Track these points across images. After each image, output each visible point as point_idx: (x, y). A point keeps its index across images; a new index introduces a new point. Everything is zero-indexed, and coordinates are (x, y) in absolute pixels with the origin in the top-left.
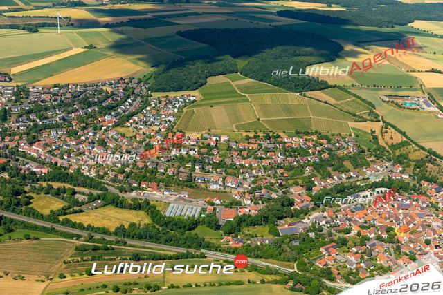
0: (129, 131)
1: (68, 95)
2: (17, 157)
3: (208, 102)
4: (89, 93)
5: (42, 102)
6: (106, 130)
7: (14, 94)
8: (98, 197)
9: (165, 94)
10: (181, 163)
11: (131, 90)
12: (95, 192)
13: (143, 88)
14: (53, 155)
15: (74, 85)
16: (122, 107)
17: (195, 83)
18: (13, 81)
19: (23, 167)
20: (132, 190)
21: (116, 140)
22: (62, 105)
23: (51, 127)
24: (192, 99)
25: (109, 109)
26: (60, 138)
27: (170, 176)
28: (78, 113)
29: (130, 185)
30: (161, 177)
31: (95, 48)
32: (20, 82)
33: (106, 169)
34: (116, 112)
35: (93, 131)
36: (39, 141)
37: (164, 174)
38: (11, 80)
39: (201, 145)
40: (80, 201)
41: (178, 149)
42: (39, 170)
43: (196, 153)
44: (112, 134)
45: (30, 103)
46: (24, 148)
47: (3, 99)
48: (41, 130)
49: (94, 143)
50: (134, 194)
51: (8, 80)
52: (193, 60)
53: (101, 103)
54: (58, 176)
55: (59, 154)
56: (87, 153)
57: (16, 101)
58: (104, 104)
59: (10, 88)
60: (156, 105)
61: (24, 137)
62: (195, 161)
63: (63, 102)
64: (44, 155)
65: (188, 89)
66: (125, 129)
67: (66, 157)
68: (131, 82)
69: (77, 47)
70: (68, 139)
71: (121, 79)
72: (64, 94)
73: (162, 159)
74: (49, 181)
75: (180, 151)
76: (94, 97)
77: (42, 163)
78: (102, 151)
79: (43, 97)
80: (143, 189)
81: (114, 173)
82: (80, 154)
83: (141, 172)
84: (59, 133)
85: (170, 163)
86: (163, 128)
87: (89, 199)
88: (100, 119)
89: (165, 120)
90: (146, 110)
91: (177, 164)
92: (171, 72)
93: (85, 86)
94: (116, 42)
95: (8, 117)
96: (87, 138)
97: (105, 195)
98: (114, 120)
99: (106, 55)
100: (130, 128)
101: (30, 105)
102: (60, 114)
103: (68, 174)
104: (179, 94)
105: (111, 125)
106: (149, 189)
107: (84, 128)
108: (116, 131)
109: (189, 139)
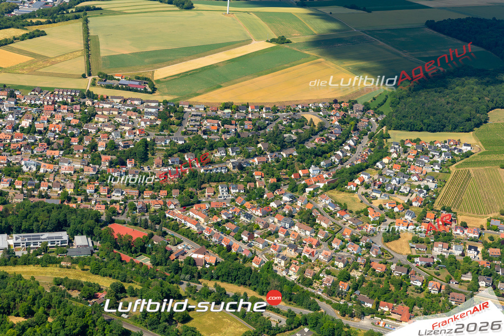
0: (354, 200)
1: (248, 125)
2: (164, 229)
3: (494, 157)
4: (281, 123)
5: (205, 133)
6: (313, 195)
7: (160, 116)
8: (305, 322)
9: (414, 135)
10: (452, 272)
11: (353, 123)
12: (300, 311)
13: (373, 120)
14: (224, 231)
15: (256, 107)
16: (339, 153)
17: (469, 120)
18: (157, 93)
19: (173, 248)
20: (363, 314)
21: (332, 214)
22: (238, 141)
23: (219, 179)
24: (465, 149)
25: (316, 155)
26: (233, 201)
27: (434, 296)
28: (263, 159)
29: (360, 303)
30: (416, 295)
31: (289, 42)
32: (169, 94)
33: (317, 269)
34: (329, 161)
35: (290, 194)
36: (199, 202)
37: (422, 290)
38: (154, 90)
39: (489, 242)
40: (274, 324)
41: (446, 245)
42: (201, 256)
43: (480, 256)
44: (323, 202)
45: (185, 134)
46: (175, 213)
47: (143, 124)
48: (203, 182)
49: (293, 216)
50: (366, 322)
51: (149, 90)
52: (460, 76)
53: (303, 142)
54: (235, 273)
55: (234, 231)
56: (281, 235)
57: (163, 128)
58: (309, 146)
59: (153, 104)
60: (399, 156)
61: (175, 193)
62: (478, 272)
63: (239, 136)
64: (209, 231)
65: (454, 129)
66: (347, 195)
67: (245, 238)
68: (352, 108)
69: (259, 38)
70: (247, 204)
71: (336, 101)
72: (242, 121)
73: (417, 260)
74: (218, 279)
75: (449, 248)
76: (290, 132)
77: (206, 246)
78: (308, 233)
79: (207, 123)
80: (382, 315)
81: (332, 278)
82: (270, 234)
83: (380, 282)
84: (233, 191)
85: (432, 271)
86: (417, 200)
87: (289, 323)
88: (300, 172)
89: (419, 186)
90: (382, 164)
91: (445, 274)
92: (423, 95)
93: (275, 110)
94: (321, 36)
95: (150, 156)
96: (281, 206)
97: (317, 319)
98: (325, 176)
99: (308, 56)
100: (356, 196)
101: (186, 137)
102: (234, 158)
103: (251, 270)
104: (439, 138)
105: (321, 185)
106: (394, 316)
107: (275, 187)
108: (331, 197)
109: (464, 226)
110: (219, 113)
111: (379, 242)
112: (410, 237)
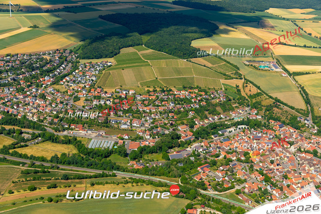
0: (62, 88)
1: (17, 62)
3: (120, 66)
4: (33, 60)
6: (45, 87)
8: (40, 136)
9: (89, 61)
10: (100, 110)
11: (64, 58)
12: (37, 132)
13: (74, 56)
14: (6, 106)
15: (22, 55)
16: (58, 70)
17: (112, 53)
20: (64, 130)
21: (53, 94)
22: (13, 69)
23: (5, 85)
24: (109, 64)
25: (48, 72)
26: (11, 93)
27: (92, 119)
28: (25, 75)
29: (63, 126)
30: (85, 120)
31: (38, 27)
34: (53, 74)
35: (36, 88)
37: (88, 118)
39: (115, 97)
40: (25, 138)
43: (111, 103)
44: (50, 90)
49: (36, 97)
50: (65, 133)
52: (110, 36)
53: (42, 67)
54: (10, 121)
55: (11, 105)
56: (31, 104)
58: (44, 68)
60: (83, 69)
62: (110, 109)
63: (13, 67)
65: (106, 57)
66: (60, 86)
67: (15, 107)
68: (65, 52)
69: (24, 26)
70: (17, 94)
71: (57, 50)
72: (15, 61)
73: (86, 107)
74: (2, 124)
75: (99, 101)
76: (37, 63)
78: (42, 102)
80: (72, 129)
81: (51, 118)
82: (26, 104)
84: (11, 90)
85: (92, 110)
86: (88, 85)
87: (32, 137)
88: (41, 79)
89: (89, 80)
90: (75, 73)
91: (97, 111)
92: (94, 44)
93: (30, 55)
94: (54, 23)
96: (31, 93)
97: (44, 134)
98: (51, 80)
99: (47, 32)
100: (63, 86)
102: (11, 76)
103: (17, 119)
104: (99, 61)
105: (49, 83)
106: (76, 129)
107: (29, 86)
108: (53, 87)
109: (106, 92)
110: (5, 58)
111: (72, 102)
112: (84, 99)
